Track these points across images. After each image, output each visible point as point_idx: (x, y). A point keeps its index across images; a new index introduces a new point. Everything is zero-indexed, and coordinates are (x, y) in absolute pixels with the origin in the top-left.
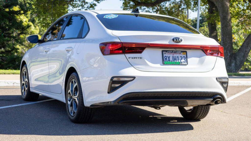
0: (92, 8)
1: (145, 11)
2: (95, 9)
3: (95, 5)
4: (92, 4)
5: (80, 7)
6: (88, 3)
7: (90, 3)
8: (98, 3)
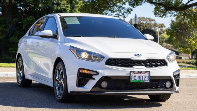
0: (129, 13)
1: (173, 15)
2: (131, 13)
3: (132, 10)
4: (128, 9)
5: (118, 12)
6: (125, 8)
7: (127, 8)
8: (134, 8)
